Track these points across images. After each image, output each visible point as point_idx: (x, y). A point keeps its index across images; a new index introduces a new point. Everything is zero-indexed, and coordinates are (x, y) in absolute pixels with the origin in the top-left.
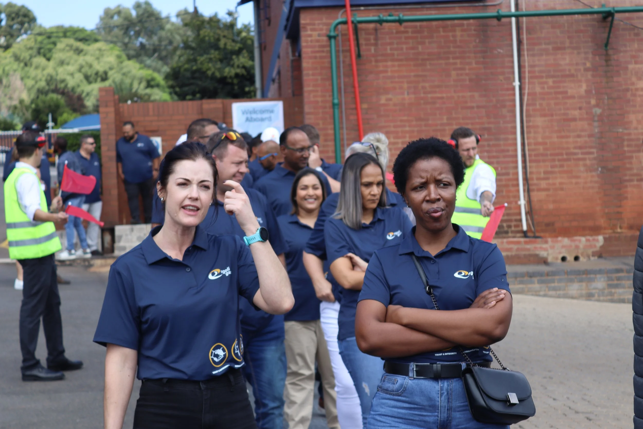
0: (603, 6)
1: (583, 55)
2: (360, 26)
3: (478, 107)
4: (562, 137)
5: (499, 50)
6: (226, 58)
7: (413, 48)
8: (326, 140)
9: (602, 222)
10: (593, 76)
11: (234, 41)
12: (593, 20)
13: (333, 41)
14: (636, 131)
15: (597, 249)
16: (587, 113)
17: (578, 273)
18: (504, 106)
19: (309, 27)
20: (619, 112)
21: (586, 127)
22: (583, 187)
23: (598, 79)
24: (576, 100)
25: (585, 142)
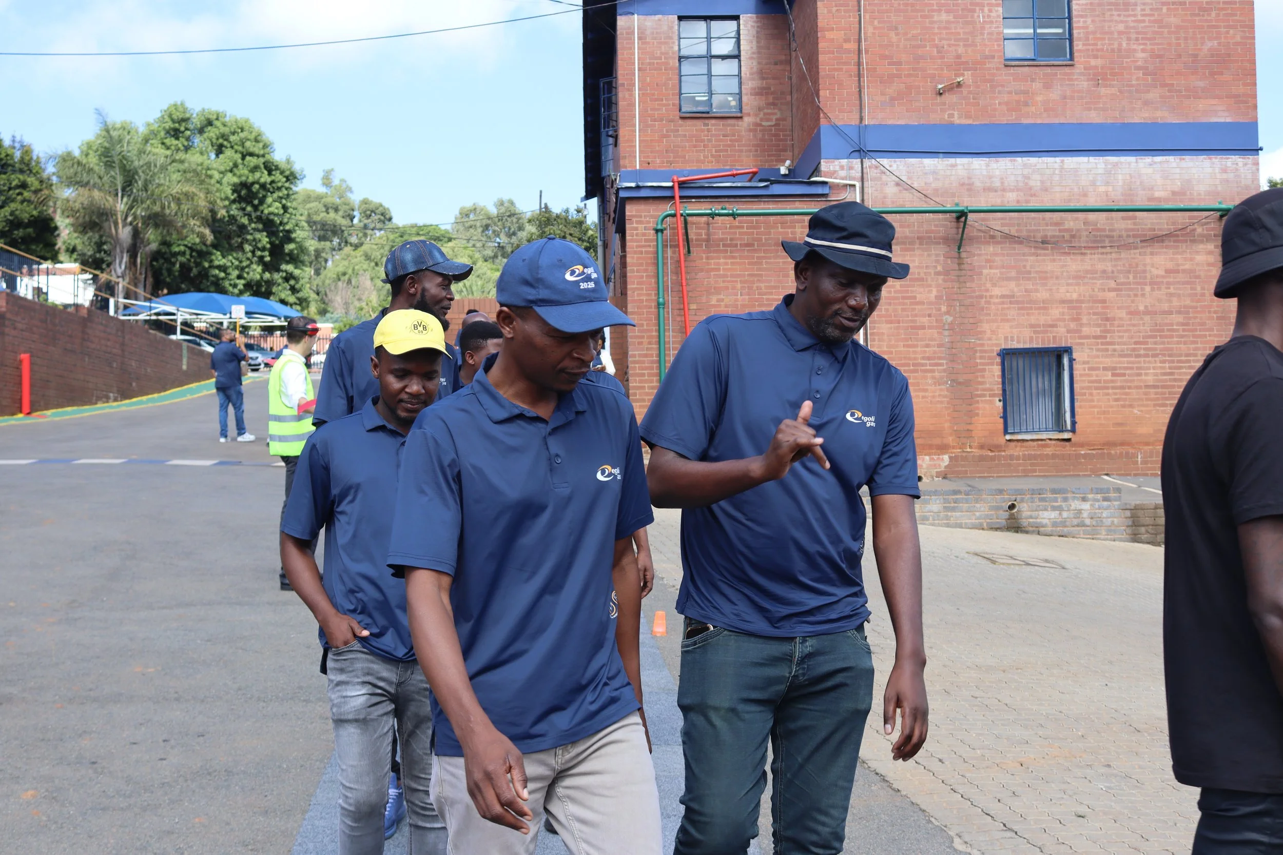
0: (957, 205)
1: (933, 258)
2: (689, 219)
4: (908, 346)
7: (748, 245)
8: (650, 343)
9: (950, 440)
10: (944, 280)
12: (946, 220)
13: (660, 234)
14: (989, 342)
15: (943, 469)
16: (937, 321)
19: (634, 220)
20: (971, 320)
21: (936, 335)
22: (931, 401)
23: (950, 284)
24: (925, 306)
25: (935, 352)
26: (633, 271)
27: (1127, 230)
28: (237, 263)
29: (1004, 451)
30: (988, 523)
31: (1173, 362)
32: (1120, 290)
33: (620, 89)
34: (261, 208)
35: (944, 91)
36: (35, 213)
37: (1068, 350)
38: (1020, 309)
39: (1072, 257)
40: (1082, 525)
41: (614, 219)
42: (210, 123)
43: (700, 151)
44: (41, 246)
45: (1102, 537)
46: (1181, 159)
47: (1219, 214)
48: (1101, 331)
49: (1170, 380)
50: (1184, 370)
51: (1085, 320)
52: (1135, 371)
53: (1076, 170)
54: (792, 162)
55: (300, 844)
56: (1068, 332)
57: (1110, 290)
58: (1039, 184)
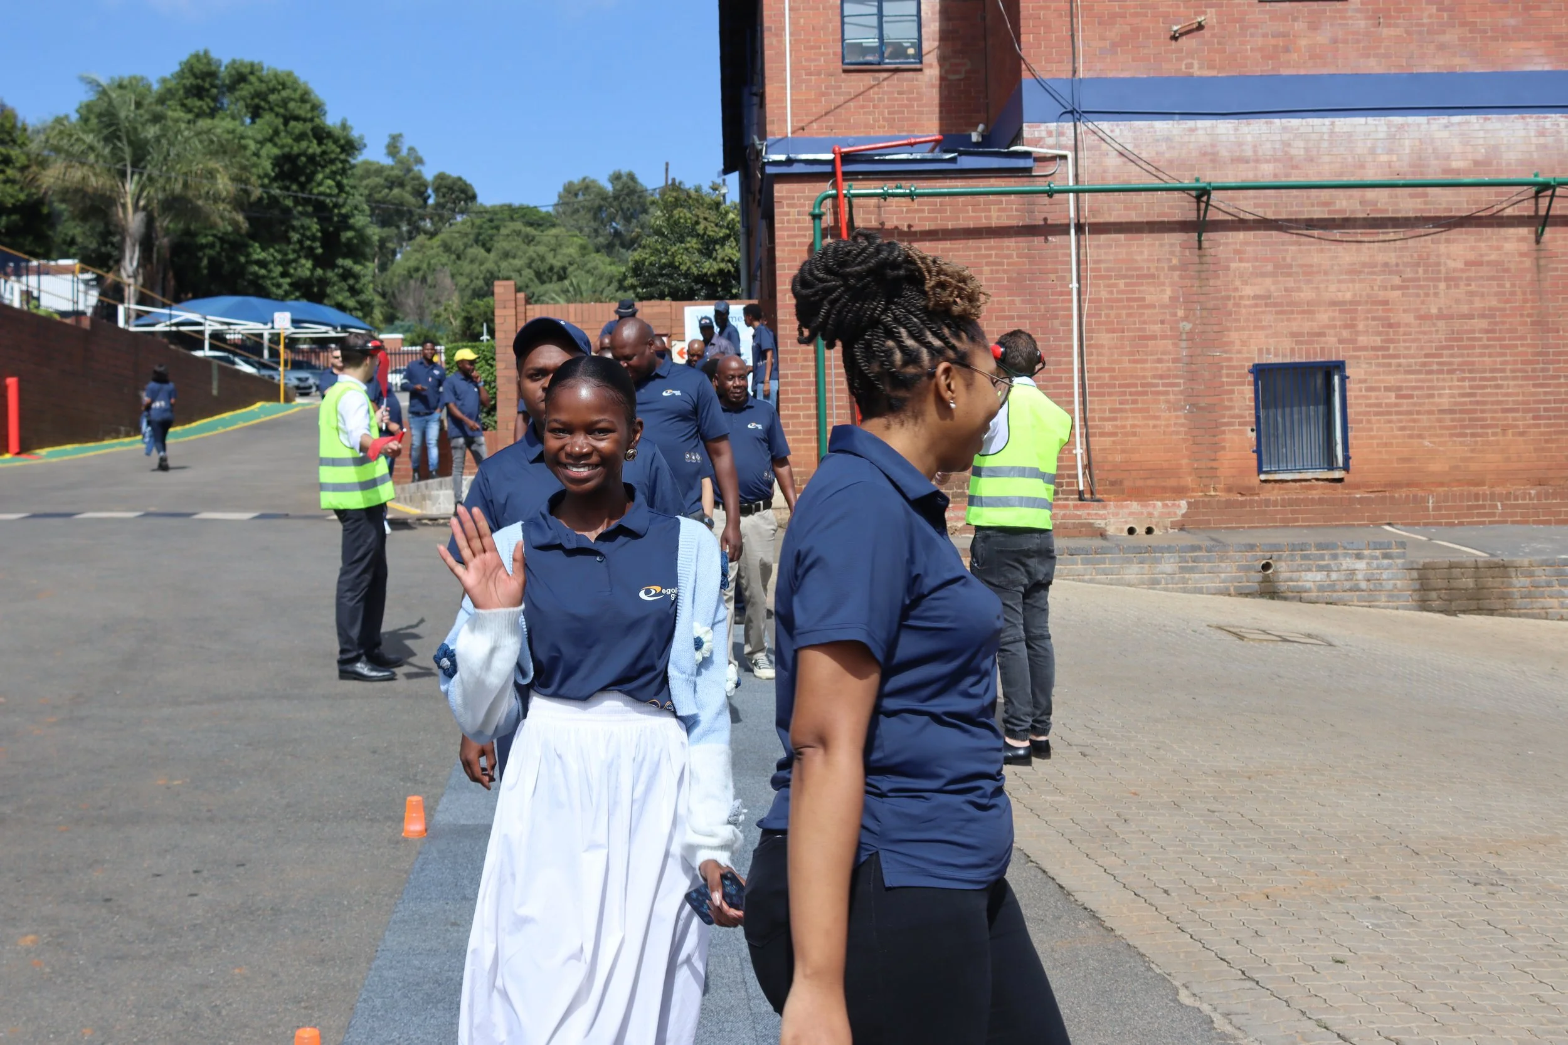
0: (1197, 180)
1: (1167, 249)
2: (855, 201)
3: (1020, 317)
4: (1136, 362)
5: (1050, 238)
6: (707, 249)
7: (930, 234)
8: (806, 360)
9: (1189, 481)
10: (1181, 277)
11: (717, 225)
12: (1183, 199)
13: (817, 221)
14: (1238, 355)
15: (1179, 518)
16: (1171, 329)
17: (1138, 550)
18: (1056, 317)
19: (785, 202)
20: (1216, 328)
21: (1170, 347)
22: (1164, 432)
23: (1188, 282)
24: (1156, 311)
25: (1169, 369)
26: (783, 268)
27: (1415, 210)
28: (279, 256)
29: (1258, 494)
30: (1235, 587)
31: (1474, 379)
32: (1407, 288)
33: (766, 34)
34: (309, 187)
35: (1181, 35)
36: (22, 197)
37: (1340, 366)
38: (1277, 313)
39: (1345, 245)
40: (1355, 589)
41: (759, 201)
42: (240, 77)
43: (870, 113)
44: (30, 238)
45: (1382, 604)
46: (1486, 119)
47: (1534, 189)
48: (1382, 341)
49: (1471, 403)
50: (1489, 390)
51: (1361, 326)
52: (1426, 392)
53: (1350, 135)
54: (987, 125)
55: (365, 1000)
56: (1340, 341)
57: (1393, 288)
58: (1302, 152)
